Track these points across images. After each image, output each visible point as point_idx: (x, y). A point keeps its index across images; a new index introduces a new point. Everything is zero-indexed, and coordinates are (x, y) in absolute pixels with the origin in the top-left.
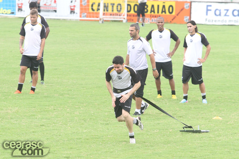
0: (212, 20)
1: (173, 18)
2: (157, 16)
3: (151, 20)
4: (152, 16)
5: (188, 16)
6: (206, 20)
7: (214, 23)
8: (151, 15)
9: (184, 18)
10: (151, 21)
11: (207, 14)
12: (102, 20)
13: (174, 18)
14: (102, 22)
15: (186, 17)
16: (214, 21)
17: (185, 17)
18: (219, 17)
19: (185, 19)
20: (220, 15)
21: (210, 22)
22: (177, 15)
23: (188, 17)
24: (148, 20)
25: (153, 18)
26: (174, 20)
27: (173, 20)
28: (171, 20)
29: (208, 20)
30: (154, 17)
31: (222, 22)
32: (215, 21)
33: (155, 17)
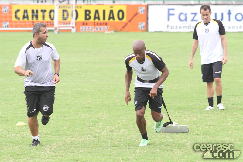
0: (176, 27)
1: (123, 25)
2: (103, 24)
3: (94, 28)
4: (96, 24)
5: (143, 22)
6: (168, 27)
7: (178, 30)
8: (95, 22)
9: (138, 25)
10: (95, 30)
11: (169, 20)
12: (57, 30)
13: (125, 26)
14: (59, 32)
15: (141, 24)
16: (178, 28)
17: (139, 23)
18: (184, 22)
19: (140, 26)
20: (186, 20)
21: (173, 28)
22: (130, 21)
23: (144, 24)
24: (91, 28)
25: (97, 27)
26: (126, 28)
27: (123, 27)
28: (121, 27)
29: (170, 26)
30: (99, 24)
31: (189, 28)
32: (180, 28)
33: (101, 24)
